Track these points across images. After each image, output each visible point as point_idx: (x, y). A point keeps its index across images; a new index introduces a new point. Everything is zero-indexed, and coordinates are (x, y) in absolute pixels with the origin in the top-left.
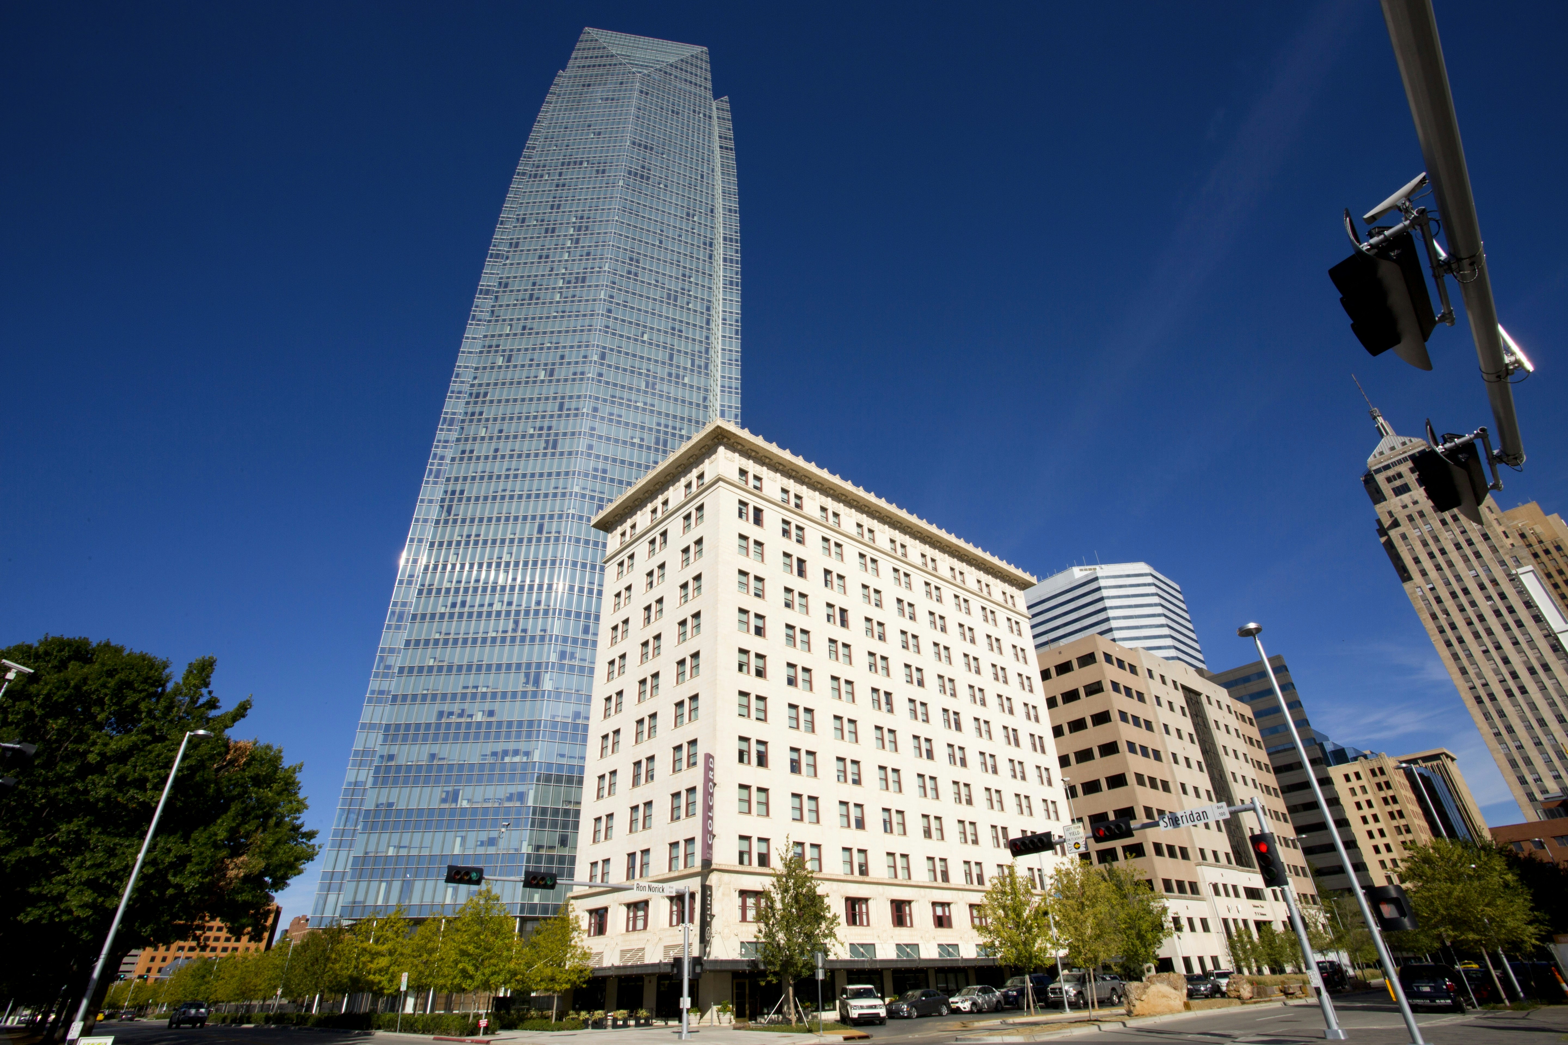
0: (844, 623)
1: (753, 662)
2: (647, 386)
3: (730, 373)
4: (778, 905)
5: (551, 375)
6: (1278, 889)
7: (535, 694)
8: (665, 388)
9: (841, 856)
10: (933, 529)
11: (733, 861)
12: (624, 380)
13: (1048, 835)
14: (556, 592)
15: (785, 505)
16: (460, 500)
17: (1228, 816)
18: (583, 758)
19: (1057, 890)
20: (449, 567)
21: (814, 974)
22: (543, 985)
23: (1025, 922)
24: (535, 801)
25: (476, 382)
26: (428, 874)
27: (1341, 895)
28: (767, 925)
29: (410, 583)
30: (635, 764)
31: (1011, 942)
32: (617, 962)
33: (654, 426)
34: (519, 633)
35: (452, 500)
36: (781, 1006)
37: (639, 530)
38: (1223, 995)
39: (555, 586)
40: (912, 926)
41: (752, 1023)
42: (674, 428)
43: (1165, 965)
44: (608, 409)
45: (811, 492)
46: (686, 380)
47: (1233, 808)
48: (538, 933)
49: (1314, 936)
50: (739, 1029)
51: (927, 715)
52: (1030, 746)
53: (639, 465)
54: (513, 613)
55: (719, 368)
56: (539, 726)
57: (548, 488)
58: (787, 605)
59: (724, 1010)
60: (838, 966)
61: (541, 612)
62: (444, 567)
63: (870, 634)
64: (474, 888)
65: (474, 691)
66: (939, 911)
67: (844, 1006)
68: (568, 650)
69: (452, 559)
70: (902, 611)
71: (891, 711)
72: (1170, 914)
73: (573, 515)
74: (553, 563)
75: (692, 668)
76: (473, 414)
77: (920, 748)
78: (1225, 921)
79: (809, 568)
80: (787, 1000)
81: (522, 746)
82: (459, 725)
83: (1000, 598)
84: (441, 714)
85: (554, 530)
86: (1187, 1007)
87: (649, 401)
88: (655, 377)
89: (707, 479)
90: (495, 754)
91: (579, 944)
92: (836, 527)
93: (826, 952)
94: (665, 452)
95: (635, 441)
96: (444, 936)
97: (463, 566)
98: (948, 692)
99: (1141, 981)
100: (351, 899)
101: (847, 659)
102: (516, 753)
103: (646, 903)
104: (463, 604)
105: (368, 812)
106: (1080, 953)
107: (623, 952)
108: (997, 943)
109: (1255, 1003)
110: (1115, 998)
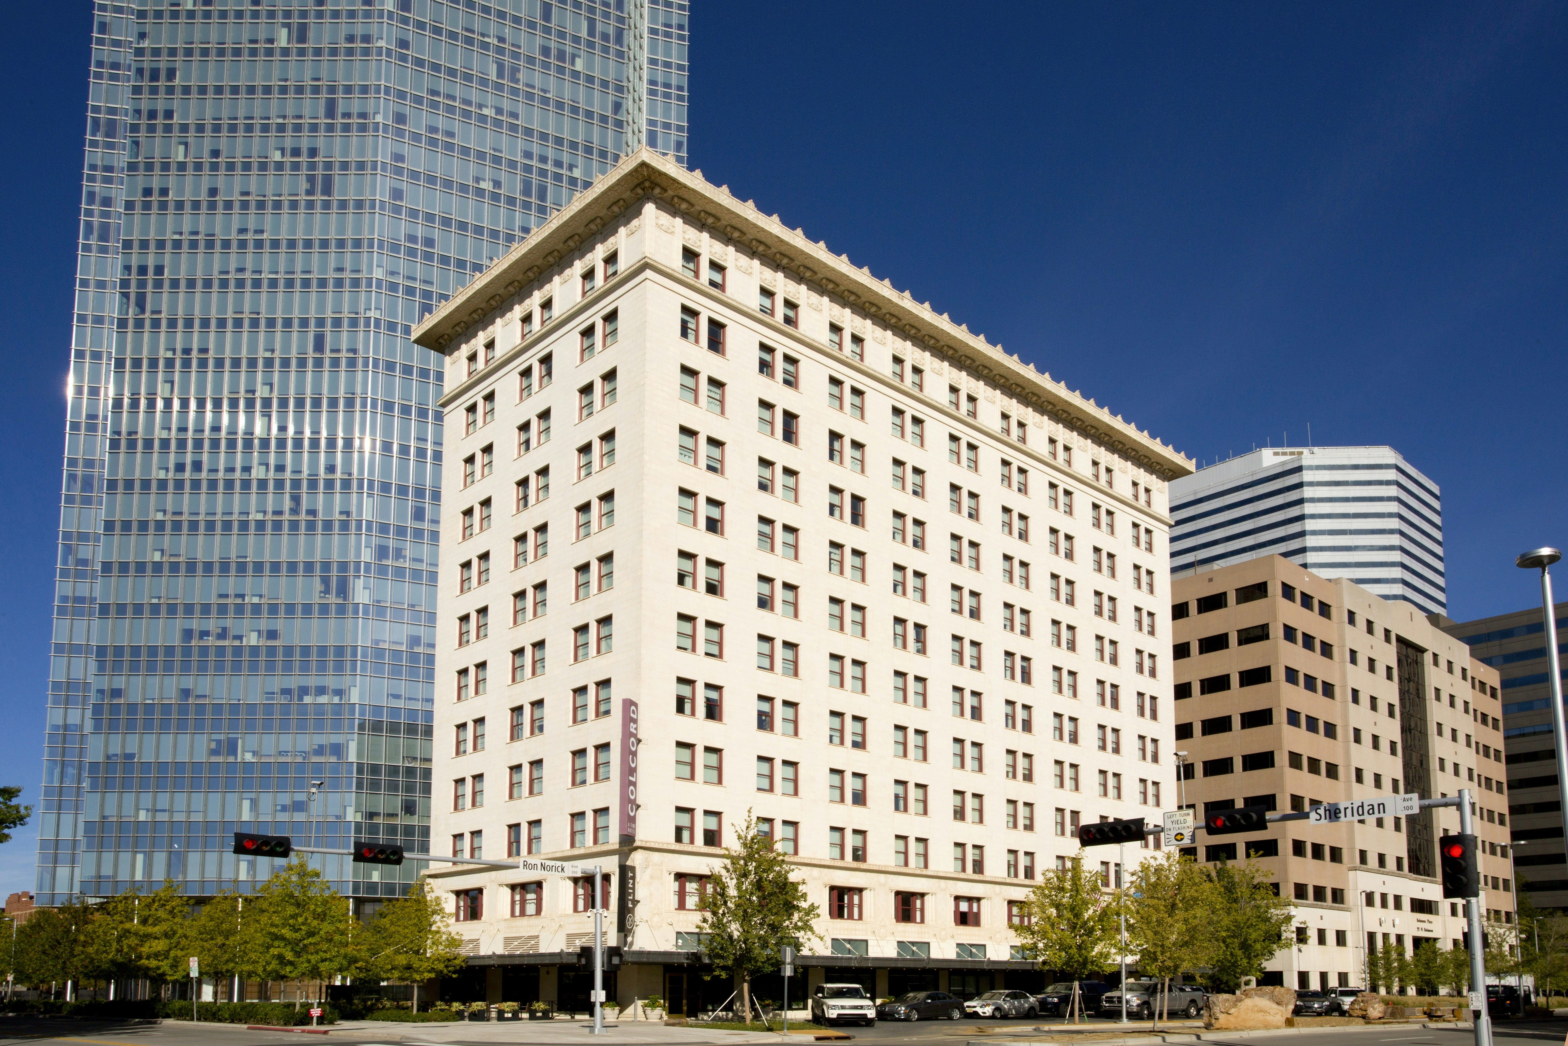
0: (857, 518)
1: (703, 572)
2: (500, 75)
3: (668, 54)
4: (732, 892)
5: (302, 38)
6: (1460, 902)
7: (341, 610)
8: (537, 79)
9: (827, 837)
10: (1029, 372)
11: (668, 838)
12: (452, 58)
13: (1140, 822)
14: (361, 452)
15: (766, 318)
16: (158, 284)
17: (1416, 810)
18: (431, 701)
19: (1139, 889)
20: (160, 404)
21: (779, 970)
22: (396, 974)
23: (1085, 923)
24: (360, 754)
25: (145, 44)
26: (206, 845)
27: (1552, 914)
28: (715, 913)
29: (92, 428)
30: (513, 710)
31: (1061, 945)
32: (500, 950)
33: (519, 158)
34: (303, 516)
35: (142, 284)
36: (732, 1003)
37: (500, 351)
38: (1343, 1013)
39: (357, 443)
40: (922, 921)
41: (691, 1020)
42: (558, 164)
43: (1274, 979)
44: (425, 118)
45: (814, 297)
46: (579, 65)
47: (1426, 802)
48: (382, 915)
49: (1494, 957)
50: (673, 1025)
51: (979, 659)
52: (1135, 708)
53: (494, 234)
54: (288, 484)
55: (645, 43)
56: (355, 654)
57: (323, 268)
58: (763, 487)
59: (653, 1005)
60: (814, 963)
61: (338, 484)
62: (151, 404)
63: (899, 537)
64: (279, 861)
65: (239, 601)
66: (964, 907)
67: (818, 1005)
68: (391, 544)
69: (162, 390)
70: (957, 505)
71: (922, 651)
72: (1295, 924)
73: (377, 321)
74: (350, 403)
75: (600, 577)
76: (152, 114)
77: (962, 705)
78: (1371, 936)
79: (803, 427)
80: (741, 997)
81: (331, 682)
82: (221, 650)
83: (1127, 492)
84: (188, 634)
85: (344, 346)
86: (1289, 1023)
87: (506, 105)
88: (516, 55)
89: (623, 265)
90: (286, 692)
91: (443, 929)
92: (856, 361)
93: (797, 946)
94: (542, 210)
95: (483, 185)
96: (243, 917)
97: (185, 403)
98: (1018, 627)
99: (1234, 993)
100: (93, 873)
101: (859, 574)
102: (321, 690)
103: (539, 884)
104: (197, 466)
105: (94, 766)
106: (1156, 959)
107: (508, 940)
108: (1041, 945)
109: (1384, 1023)
110: (1193, 1011)
